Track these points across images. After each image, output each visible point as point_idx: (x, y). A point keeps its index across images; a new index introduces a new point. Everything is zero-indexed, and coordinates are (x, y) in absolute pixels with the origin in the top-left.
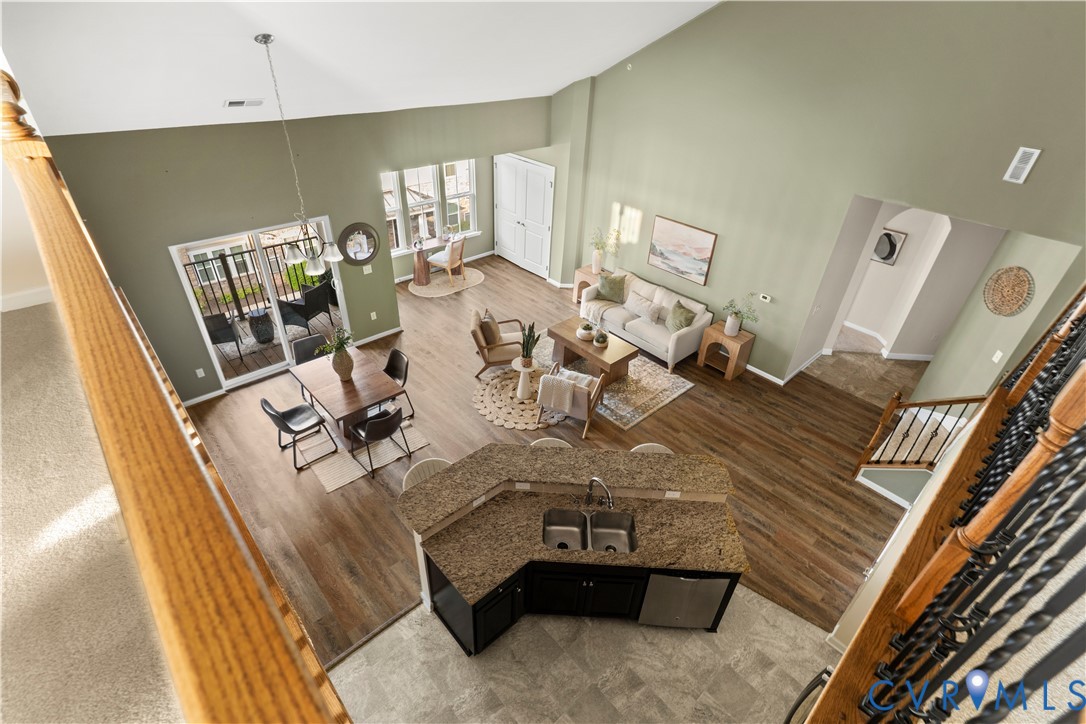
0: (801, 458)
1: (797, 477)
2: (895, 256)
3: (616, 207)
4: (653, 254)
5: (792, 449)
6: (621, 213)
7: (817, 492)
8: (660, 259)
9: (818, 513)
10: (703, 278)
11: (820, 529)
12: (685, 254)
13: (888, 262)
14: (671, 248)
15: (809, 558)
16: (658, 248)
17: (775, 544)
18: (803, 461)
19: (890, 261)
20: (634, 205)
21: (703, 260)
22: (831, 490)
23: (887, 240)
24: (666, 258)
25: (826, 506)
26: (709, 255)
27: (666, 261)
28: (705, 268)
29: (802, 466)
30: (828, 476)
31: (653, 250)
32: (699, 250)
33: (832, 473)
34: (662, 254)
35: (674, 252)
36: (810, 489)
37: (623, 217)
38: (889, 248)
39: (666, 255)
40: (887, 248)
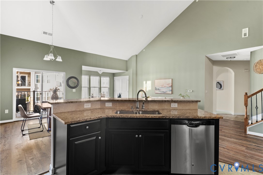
2: (222, 87)
3: (145, 82)
4: (156, 90)
6: (146, 83)
8: (158, 91)
10: (171, 92)
12: (164, 87)
13: (221, 89)
14: (161, 87)
16: (157, 88)
19: (222, 89)
20: (149, 80)
21: (170, 87)
23: (218, 83)
24: (160, 90)
26: (171, 85)
27: (160, 91)
28: (171, 89)
31: (156, 89)
32: (168, 84)
34: (158, 89)
35: (162, 87)
37: (147, 84)
38: (220, 85)
39: (160, 89)
40: (219, 86)
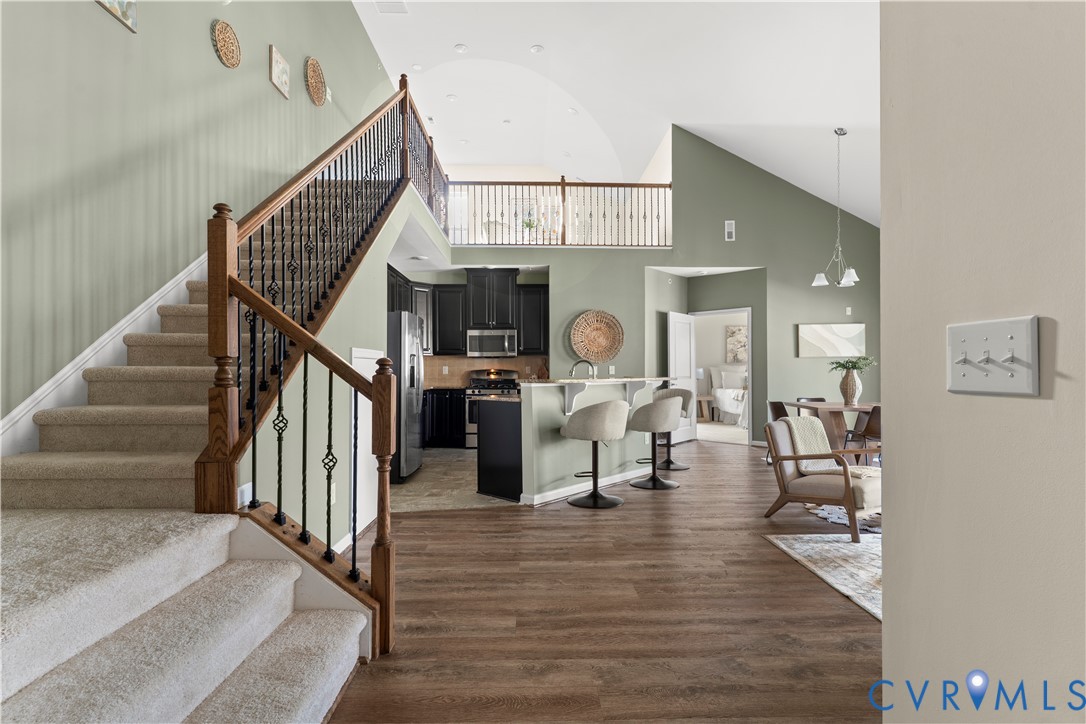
0: (520, 625)
1: (499, 593)
5: (550, 633)
7: (453, 590)
9: (434, 569)
11: (425, 558)
15: (427, 536)
17: (472, 531)
18: (511, 622)
22: (430, 602)
25: (427, 581)
29: (506, 613)
30: (444, 620)
33: (438, 629)
36: (466, 589)
